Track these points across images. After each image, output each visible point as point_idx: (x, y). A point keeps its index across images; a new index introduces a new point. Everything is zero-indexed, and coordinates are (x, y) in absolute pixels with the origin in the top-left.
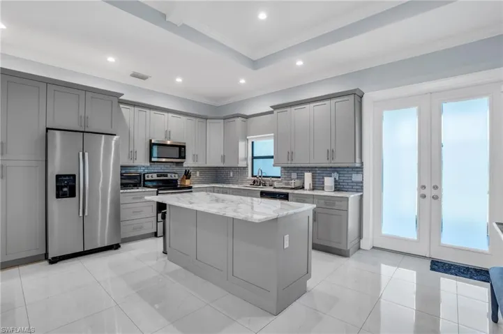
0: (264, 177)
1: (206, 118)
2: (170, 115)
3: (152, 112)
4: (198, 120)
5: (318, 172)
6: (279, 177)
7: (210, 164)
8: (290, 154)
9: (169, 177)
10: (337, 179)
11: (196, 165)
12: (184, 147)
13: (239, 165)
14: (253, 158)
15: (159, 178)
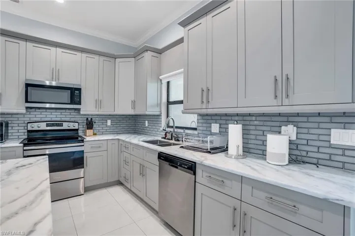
0: (177, 127)
1: (115, 57)
2: (59, 50)
3: (30, 45)
4: (102, 58)
5: (256, 123)
6: (195, 129)
7: (119, 111)
8: (205, 94)
9: (65, 126)
10: (294, 138)
11: (100, 113)
12: (79, 90)
13: (147, 113)
14: (169, 103)
15: (49, 128)
